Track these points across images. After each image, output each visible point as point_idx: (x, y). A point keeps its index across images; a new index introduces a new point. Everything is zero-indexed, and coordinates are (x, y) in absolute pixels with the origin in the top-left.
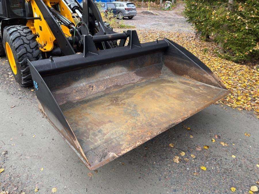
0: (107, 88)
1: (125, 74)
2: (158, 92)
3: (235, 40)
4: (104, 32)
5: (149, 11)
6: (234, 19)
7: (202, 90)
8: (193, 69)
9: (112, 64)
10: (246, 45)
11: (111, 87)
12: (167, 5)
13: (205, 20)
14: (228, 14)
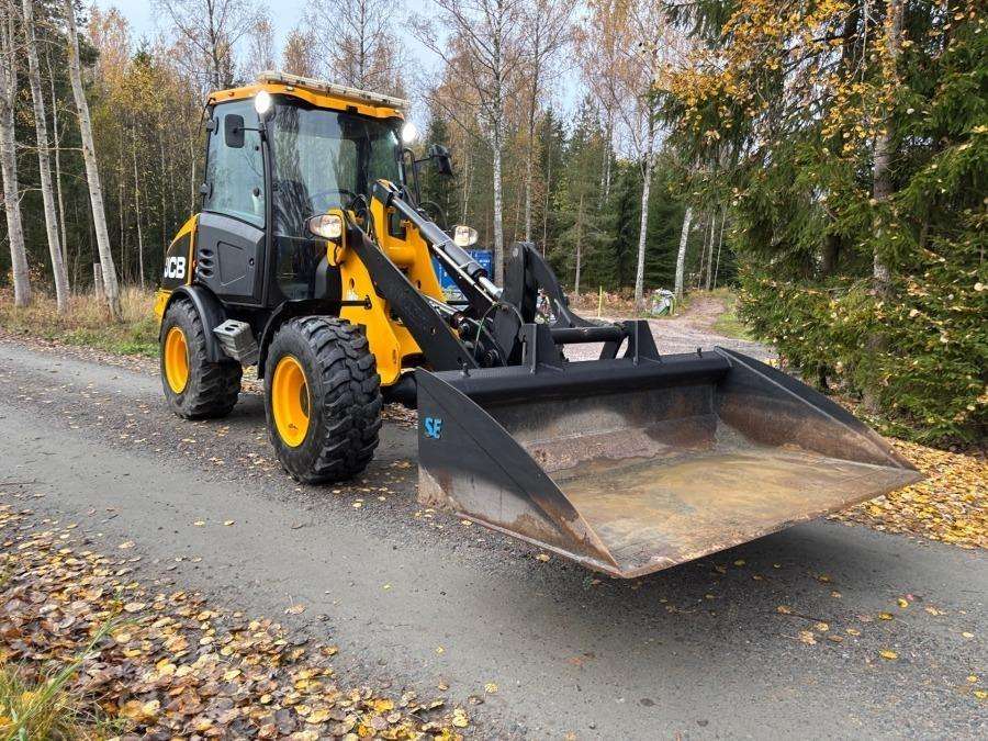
0: (580, 462)
1: (619, 433)
2: (724, 475)
3: (913, 377)
4: (569, 321)
5: (602, 319)
6: (901, 318)
7: (844, 472)
8: (808, 424)
9: (590, 400)
10: (953, 389)
11: (588, 460)
12: (659, 302)
13: (808, 328)
14: (879, 307)
